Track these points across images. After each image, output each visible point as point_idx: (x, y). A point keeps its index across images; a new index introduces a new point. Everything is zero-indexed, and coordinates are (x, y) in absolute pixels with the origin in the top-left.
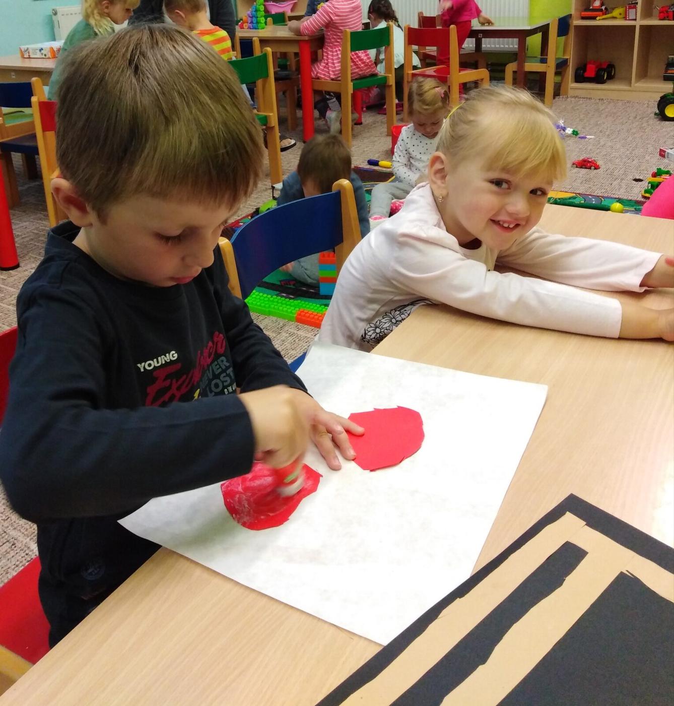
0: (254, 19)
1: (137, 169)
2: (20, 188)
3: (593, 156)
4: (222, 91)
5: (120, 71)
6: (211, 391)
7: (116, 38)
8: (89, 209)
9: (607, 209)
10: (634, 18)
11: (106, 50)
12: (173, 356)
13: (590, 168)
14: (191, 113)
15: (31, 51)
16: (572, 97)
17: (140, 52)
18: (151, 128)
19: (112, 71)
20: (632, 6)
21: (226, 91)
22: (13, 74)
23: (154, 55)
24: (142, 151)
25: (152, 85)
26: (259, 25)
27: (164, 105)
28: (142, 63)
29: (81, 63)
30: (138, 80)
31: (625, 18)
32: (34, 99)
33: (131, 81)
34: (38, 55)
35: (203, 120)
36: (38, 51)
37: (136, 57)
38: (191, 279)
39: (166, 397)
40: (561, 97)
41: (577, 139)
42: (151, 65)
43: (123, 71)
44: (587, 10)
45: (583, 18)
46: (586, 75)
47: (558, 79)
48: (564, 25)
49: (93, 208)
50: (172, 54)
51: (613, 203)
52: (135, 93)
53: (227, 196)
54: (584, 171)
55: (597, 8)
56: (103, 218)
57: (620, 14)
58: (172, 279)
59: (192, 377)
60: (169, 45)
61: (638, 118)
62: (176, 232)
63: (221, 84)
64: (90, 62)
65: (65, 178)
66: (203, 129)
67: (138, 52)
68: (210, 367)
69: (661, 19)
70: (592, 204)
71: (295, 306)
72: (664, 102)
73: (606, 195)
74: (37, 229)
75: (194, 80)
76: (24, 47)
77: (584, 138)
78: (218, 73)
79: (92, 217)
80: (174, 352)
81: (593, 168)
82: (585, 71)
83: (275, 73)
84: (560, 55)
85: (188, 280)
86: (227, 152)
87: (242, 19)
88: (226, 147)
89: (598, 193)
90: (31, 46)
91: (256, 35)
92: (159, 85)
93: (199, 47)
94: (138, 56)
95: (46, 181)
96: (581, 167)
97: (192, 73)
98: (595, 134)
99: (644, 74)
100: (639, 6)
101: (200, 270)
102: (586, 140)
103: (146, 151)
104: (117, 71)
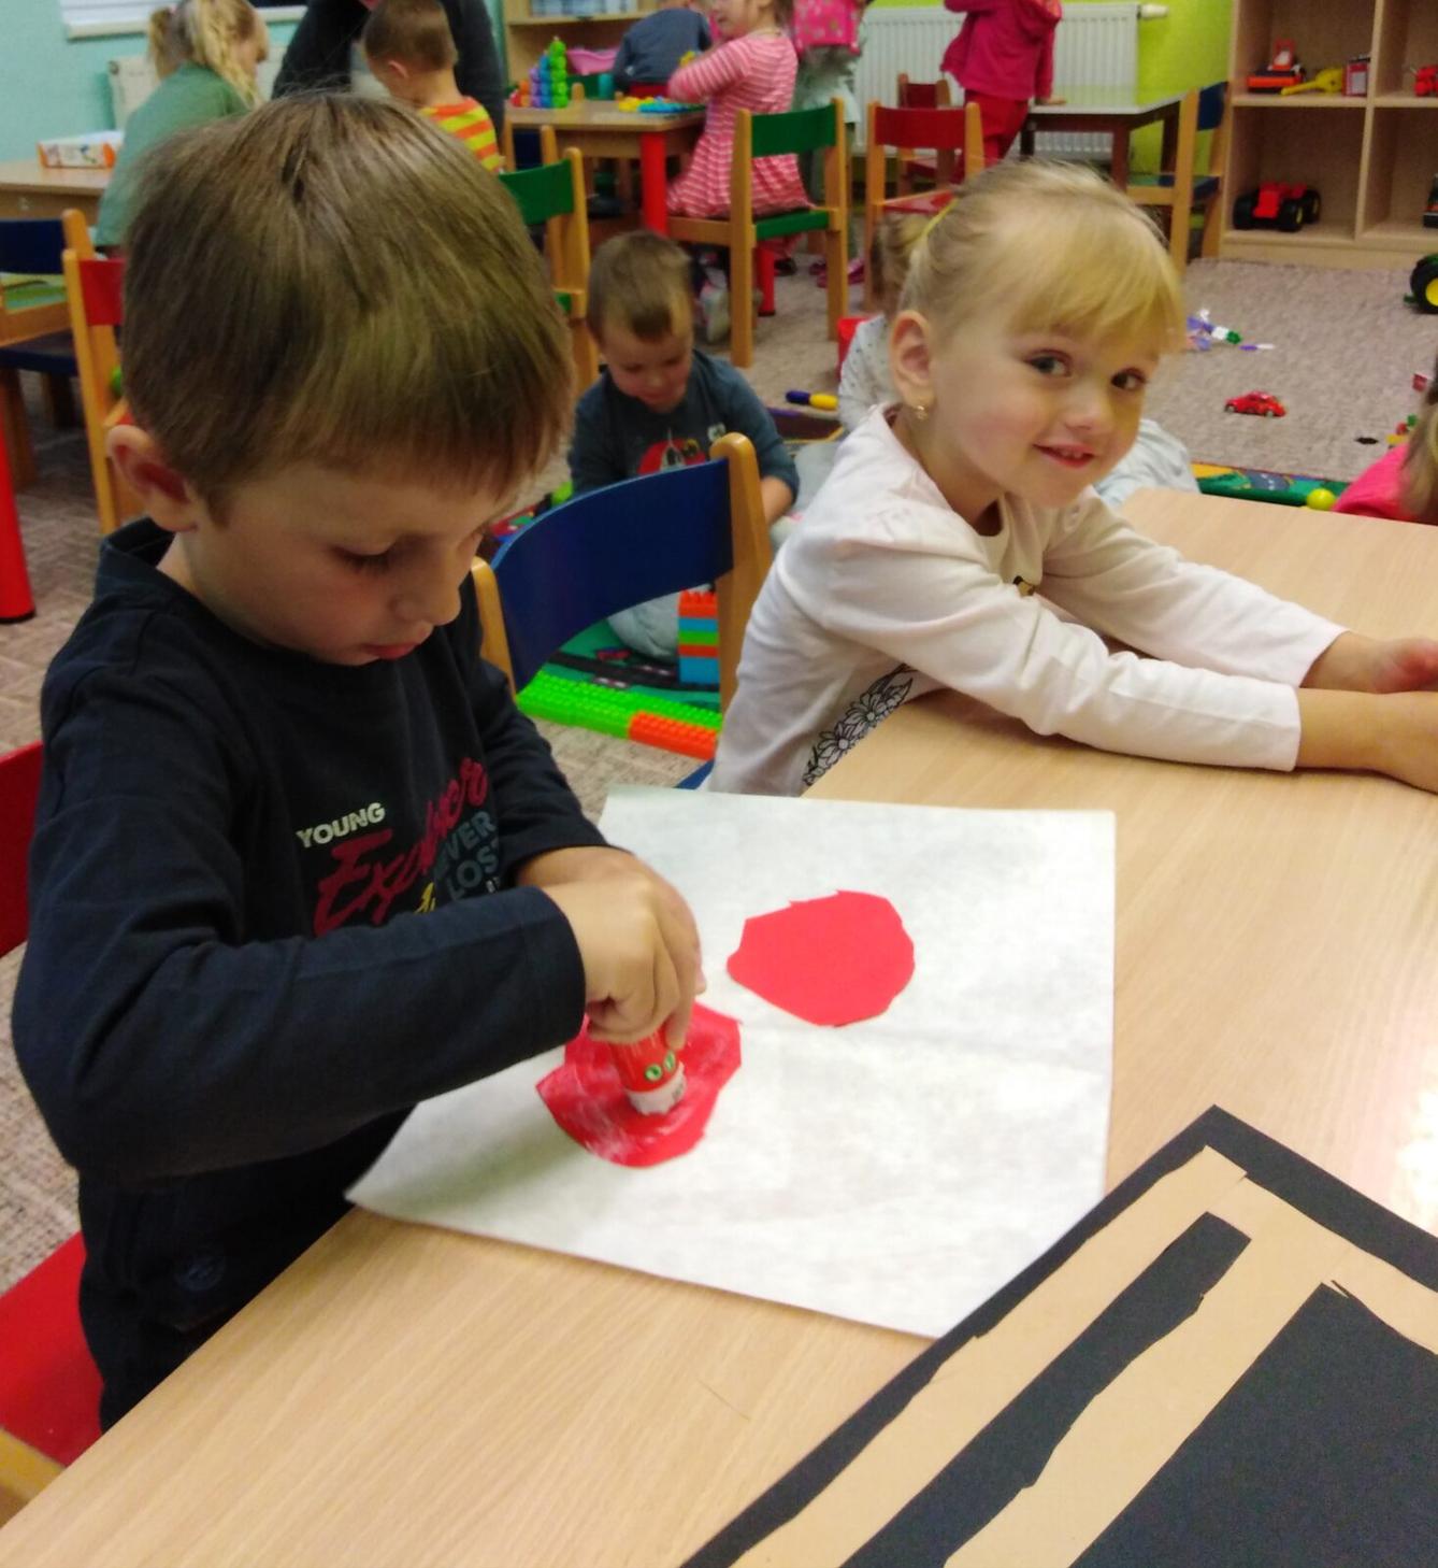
0: (544, 88)
1: (296, 408)
2: (38, 447)
3: (1269, 390)
4: (485, 240)
5: (262, 194)
6: (457, 887)
7: (256, 121)
8: (189, 491)
9: (1298, 502)
10: (1363, 90)
11: (233, 146)
12: (375, 812)
13: (1264, 414)
14: (416, 286)
15: (62, 151)
16: (1226, 260)
17: (308, 153)
18: (329, 319)
19: (246, 193)
20: (1359, 64)
21: (492, 239)
22: (23, 200)
23: (339, 160)
24: (309, 368)
25: (332, 227)
26: (555, 98)
27: (357, 269)
28: (311, 177)
29: (177, 177)
30: (302, 214)
31: (1343, 92)
32: (69, 256)
33: (287, 216)
34: (79, 160)
35: (442, 304)
36: (78, 154)
37: (299, 164)
38: (410, 649)
39: (361, 902)
40: (1203, 259)
41: (1236, 351)
42: (331, 181)
43: (269, 194)
44: (1261, 75)
45: (1254, 90)
46: (1259, 212)
47: (1198, 221)
48: (1211, 104)
49: (200, 491)
50: (377, 158)
51: (1311, 489)
52: (295, 243)
53: (490, 470)
54: (1250, 420)
55: (1285, 69)
56: (220, 513)
57: (1333, 83)
58: (368, 647)
59: (417, 857)
60: (370, 138)
61: (1369, 305)
62: (379, 547)
63: (483, 225)
64: (197, 173)
65: (139, 424)
66: (442, 321)
67: (303, 153)
68: (454, 836)
69: (1419, 95)
70: (1268, 490)
71: (627, 706)
72: (1424, 272)
73: (1297, 472)
74: (74, 534)
75: (425, 216)
76: (47, 143)
77: (1253, 348)
78: (476, 201)
79: (196, 511)
80: (376, 805)
81: (1270, 413)
82: (1255, 204)
83: (589, 203)
84: (1204, 171)
85: (403, 652)
86: (493, 375)
87: (517, 87)
88: (490, 363)
89: (1281, 467)
90: (63, 142)
91: (547, 120)
92: (348, 224)
93: (436, 144)
94: (304, 162)
95: (93, 434)
96: (1245, 412)
97: (420, 200)
98: (1274, 340)
99: (1381, 213)
100: (1373, 66)
101: (428, 629)
102: (1257, 353)
103: (317, 368)
104: (256, 194)
